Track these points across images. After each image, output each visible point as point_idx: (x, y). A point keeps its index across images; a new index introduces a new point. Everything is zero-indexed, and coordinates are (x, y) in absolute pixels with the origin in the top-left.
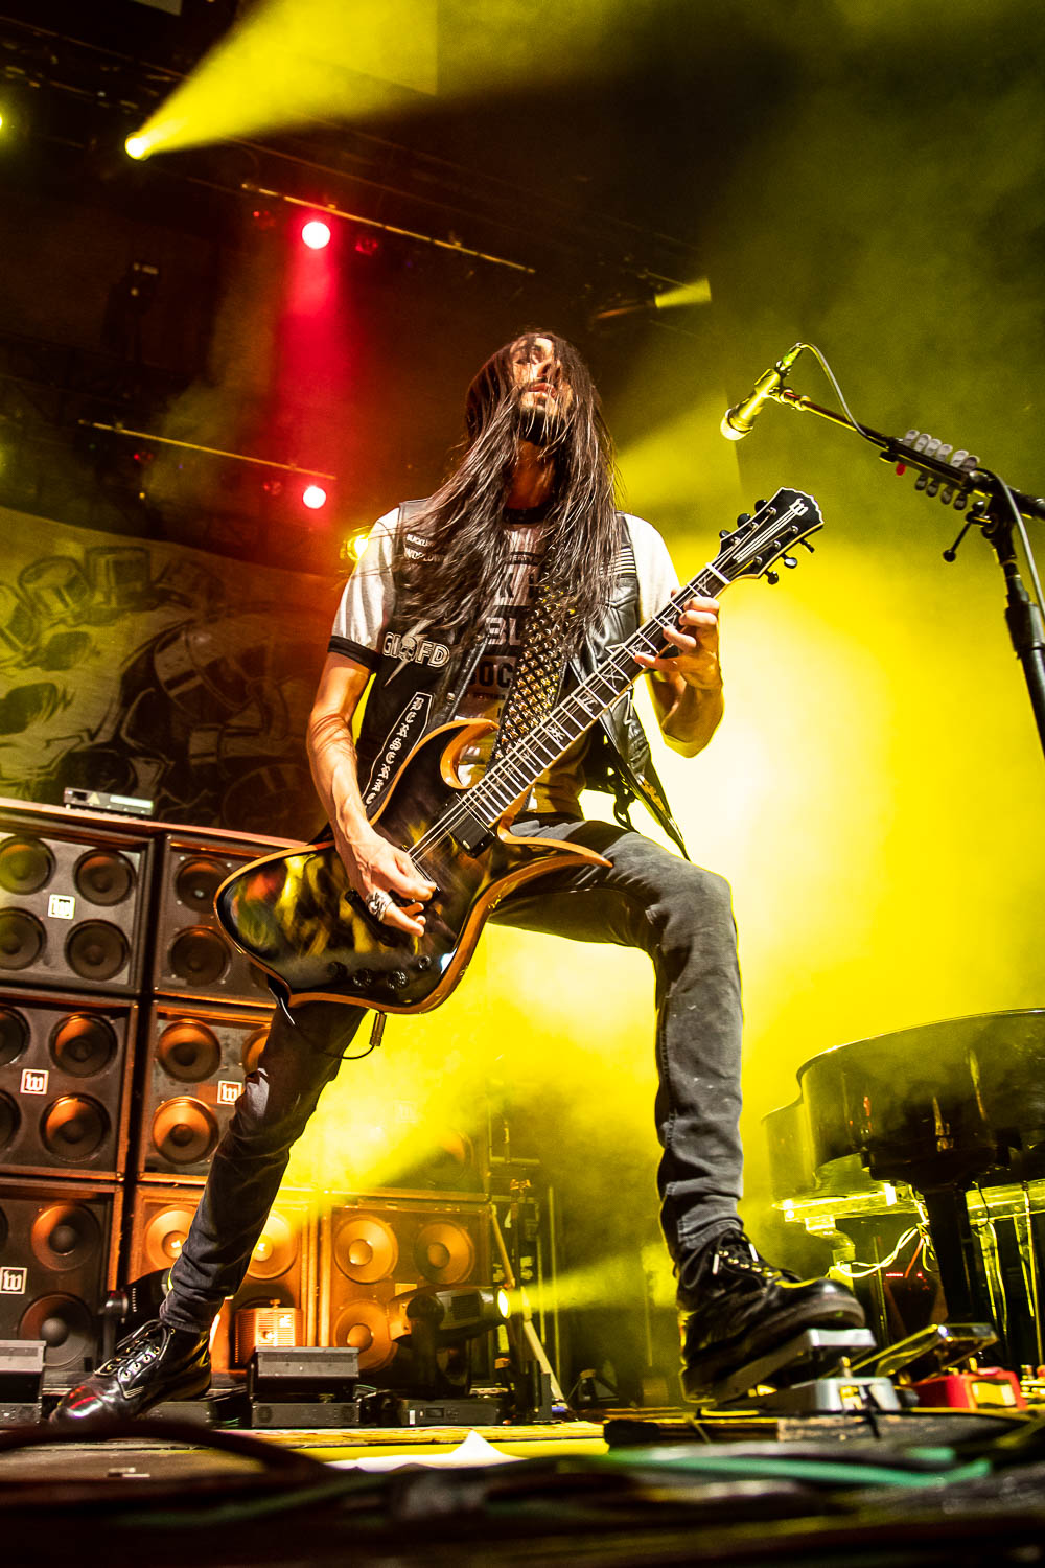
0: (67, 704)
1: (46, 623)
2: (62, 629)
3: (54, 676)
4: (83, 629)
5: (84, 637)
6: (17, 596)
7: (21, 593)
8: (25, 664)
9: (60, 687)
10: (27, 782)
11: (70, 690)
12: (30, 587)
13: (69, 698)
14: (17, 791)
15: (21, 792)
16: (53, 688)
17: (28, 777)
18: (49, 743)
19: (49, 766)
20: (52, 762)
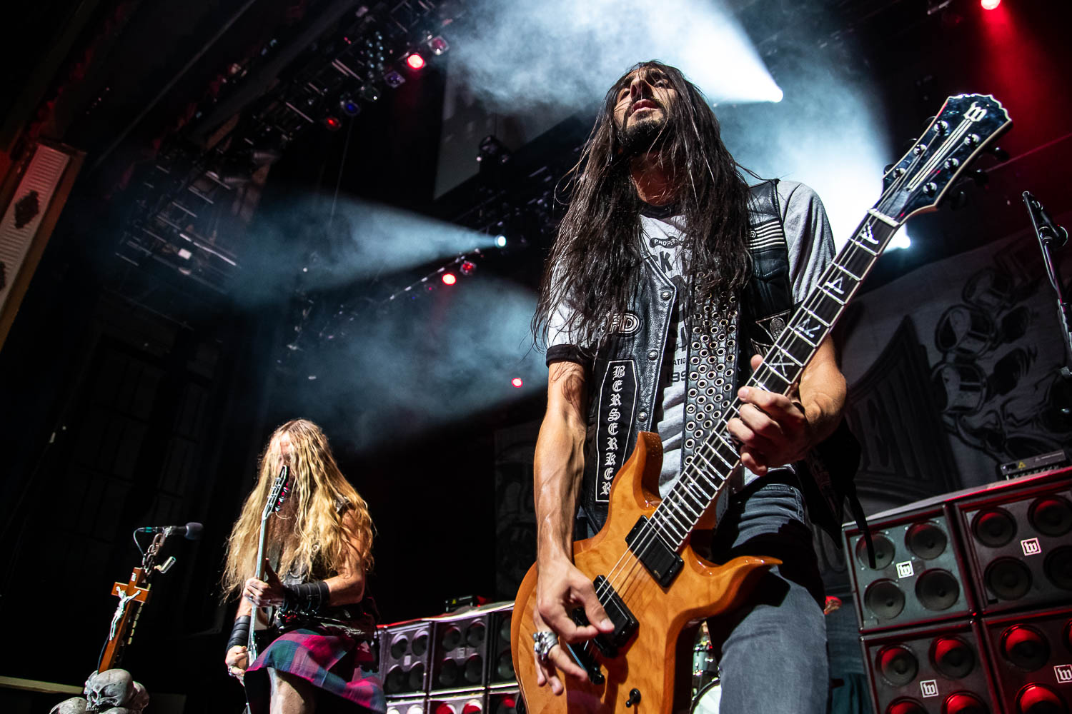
0: (1035, 356)
1: (994, 314)
2: (1005, 313)
3: (1016, 344)
4: (1018, 305)
5: (1023, 309)
6: (967, 308)
7: (969, 305)
8: (994, 345)
9: (1024, 348)
10: (1036, 416)
11: (1032, 347)
12: (973, 298)
13: (1033, 352)
14: (1033, 425)
15: (1035, 426)
16: (1020, 351)
17: (1035, 413)
18: (1036, 386)
19: (1045, 399)
20: (1045, 396)
